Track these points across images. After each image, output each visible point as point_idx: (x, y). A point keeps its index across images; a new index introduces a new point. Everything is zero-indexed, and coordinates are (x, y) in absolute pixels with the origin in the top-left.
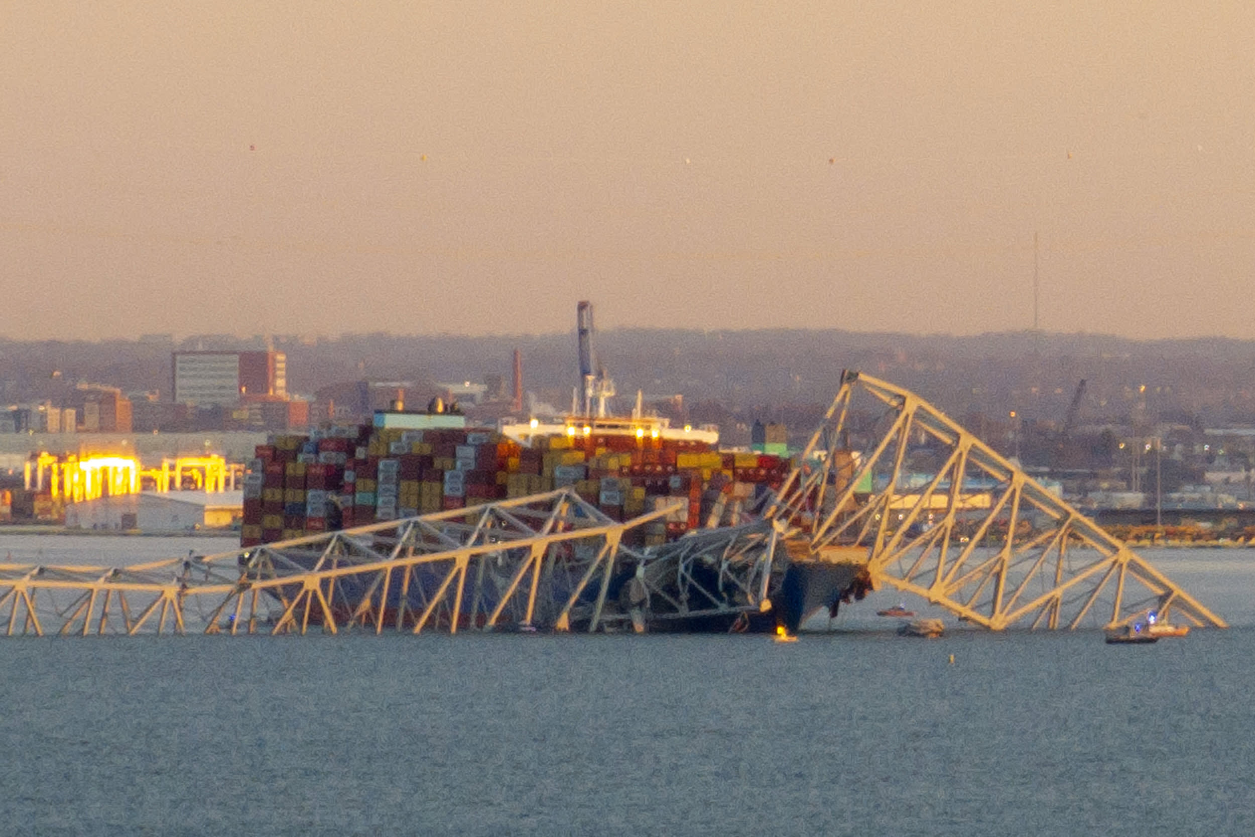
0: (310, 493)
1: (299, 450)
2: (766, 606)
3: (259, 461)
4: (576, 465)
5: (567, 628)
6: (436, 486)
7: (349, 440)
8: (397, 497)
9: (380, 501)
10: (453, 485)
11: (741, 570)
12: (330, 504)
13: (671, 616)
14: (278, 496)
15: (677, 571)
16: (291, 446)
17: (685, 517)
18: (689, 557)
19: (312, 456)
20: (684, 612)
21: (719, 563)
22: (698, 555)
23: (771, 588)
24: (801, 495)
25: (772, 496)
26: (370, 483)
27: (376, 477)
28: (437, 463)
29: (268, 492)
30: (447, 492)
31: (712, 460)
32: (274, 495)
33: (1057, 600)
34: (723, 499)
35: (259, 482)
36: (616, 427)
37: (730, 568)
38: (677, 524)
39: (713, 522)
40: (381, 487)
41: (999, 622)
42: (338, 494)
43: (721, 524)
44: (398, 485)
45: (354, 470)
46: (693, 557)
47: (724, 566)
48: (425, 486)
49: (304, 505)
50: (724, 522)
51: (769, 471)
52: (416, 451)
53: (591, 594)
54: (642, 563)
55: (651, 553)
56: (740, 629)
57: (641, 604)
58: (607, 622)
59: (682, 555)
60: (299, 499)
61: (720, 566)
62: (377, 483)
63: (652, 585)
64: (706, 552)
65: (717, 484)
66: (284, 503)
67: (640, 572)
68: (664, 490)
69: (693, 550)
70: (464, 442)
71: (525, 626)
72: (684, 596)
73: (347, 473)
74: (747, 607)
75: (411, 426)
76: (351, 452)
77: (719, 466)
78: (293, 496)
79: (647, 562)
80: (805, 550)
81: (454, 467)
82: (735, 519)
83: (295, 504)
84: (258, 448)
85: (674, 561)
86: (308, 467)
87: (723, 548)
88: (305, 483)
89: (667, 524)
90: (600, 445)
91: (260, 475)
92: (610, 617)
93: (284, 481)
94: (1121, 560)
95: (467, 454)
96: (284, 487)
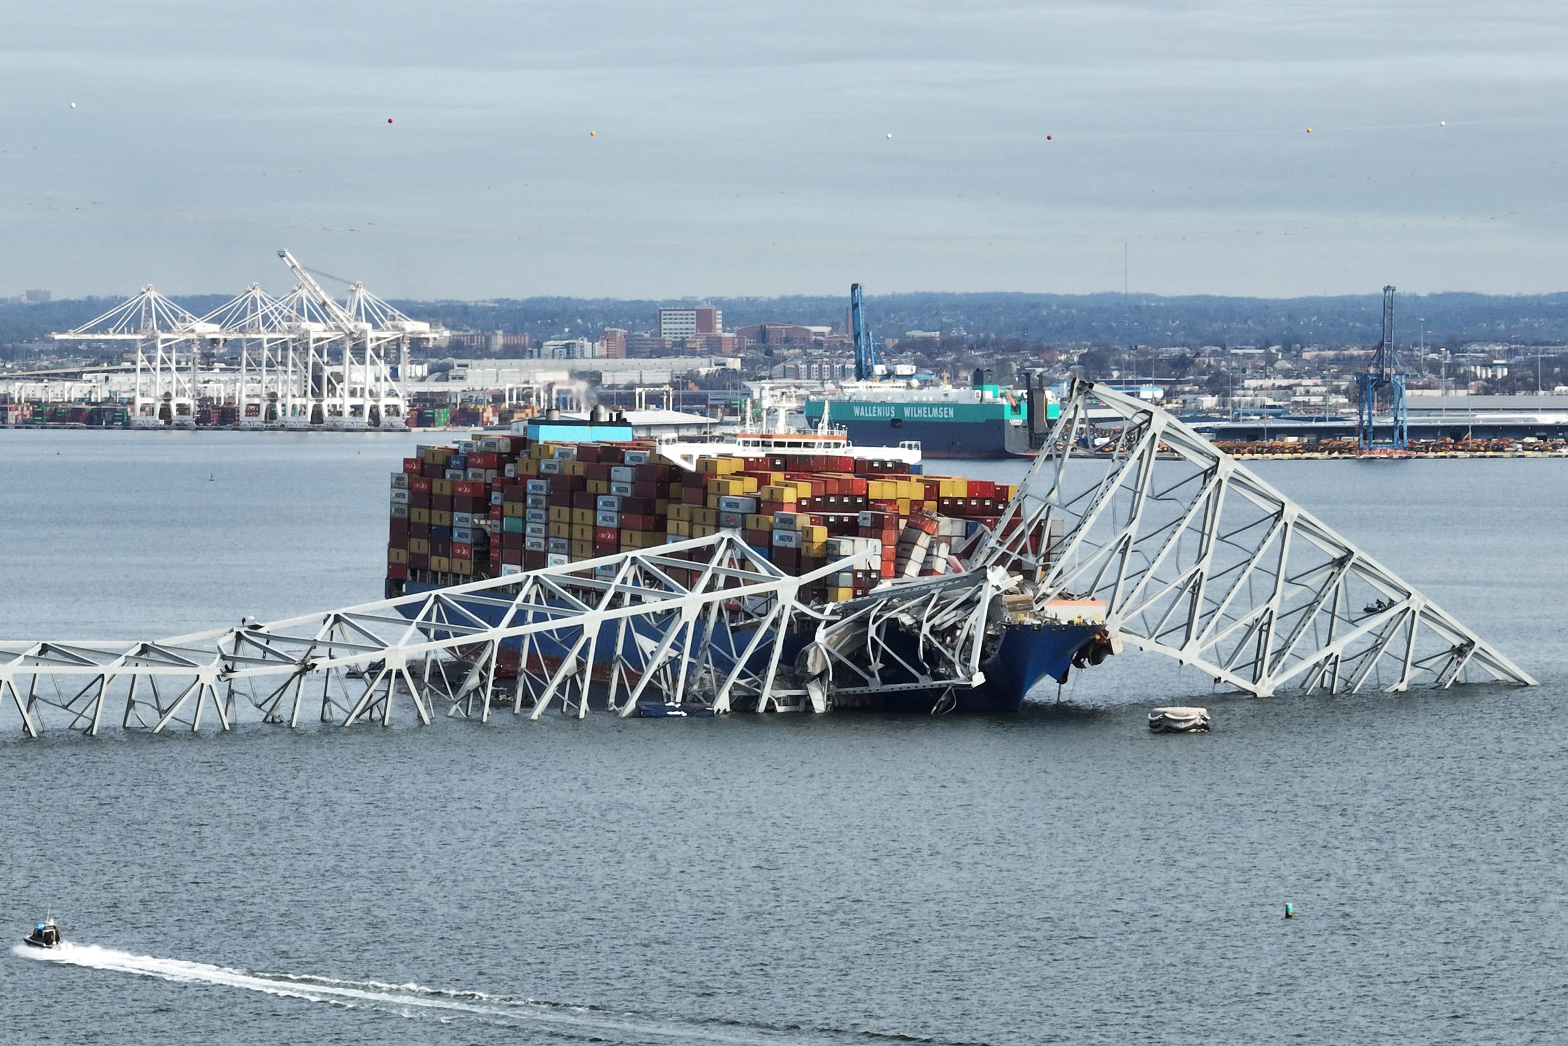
0: (457, 515)
1: (447, 465)
2: (979, 679)
3: (406, 476)
4: (747, 494)
5: (728, 709)
6: (589, 513)
7: (500, 454)
8: (547, 524)
9: (528, 530)
10: (607, 515)
11: (947, 633)
12: (477, 529)
13: (859, 690)
14: (425, 518)
15: (866, 633)
16: (439, 460)
17: (876, 565)
18: (881, 616)
19: (460, 472)
20: (876, 685)
21: (919, 624)
22: (891, 614)
23: (984, 655)
24: (1022, 534)
25: (985, 537)
26: (519, 507)
27: (525, 501)
28: (591, 485)
29: (415, 511)
30: (600, 522)
31: (913, 490)
32: (421, 516)
33: (1337, 657)
34: (924, 540)
35: (405, 501)
36: (798, 445)
37: (933, 630)
38: (868, 573)
39: (912, 569)
40: (530, 512)
41: (1265, 688)
42: (487, 518)
43: (922, 573)
44: (547, 509)
45: (502, 491)
46: (887, 616)
47: (926, 629)
48: (577, 512)
49: (451, 528)
50: (926, 570)
51: (981, 501)
52: (568, 471)
53: (759, 663)
54: (823, 624)
55: (833, 612)
56: (944, 710)
57: (822, 675)
58: (777, 699)
59: (873, 614)
60: (446, 522)
61: (920, 628)
62: (525, 508)
63: (834, 652)
64: (902, 612)
65: (917, 520)
66: (430, 525)
67: (821, 635)
68: (852, 529)
69: (886, 608)
70: (622, 462)
71: (673, 709)
72: (876, 666)
73: (494, 495)
74: (955, 681)
75: (566, 439)
76: (501, 470)
77: (921, 496)
78: (440, 518)
79: (829, 623)
80: (1027, 606)
81: (609, 493)
82: (940, 565)
83: (440, 527)
84: (407, 461)
85: (863, 622)
86: (454, 483)
87: (925, 604)
88: (452, 504)
89: (855, 572)
90: (776, 469)
91: (406, 492)
92: (783, 693)
93: (431, 500)
94: (1413, 607)
95: (623, 475)
96: (430, 508)
